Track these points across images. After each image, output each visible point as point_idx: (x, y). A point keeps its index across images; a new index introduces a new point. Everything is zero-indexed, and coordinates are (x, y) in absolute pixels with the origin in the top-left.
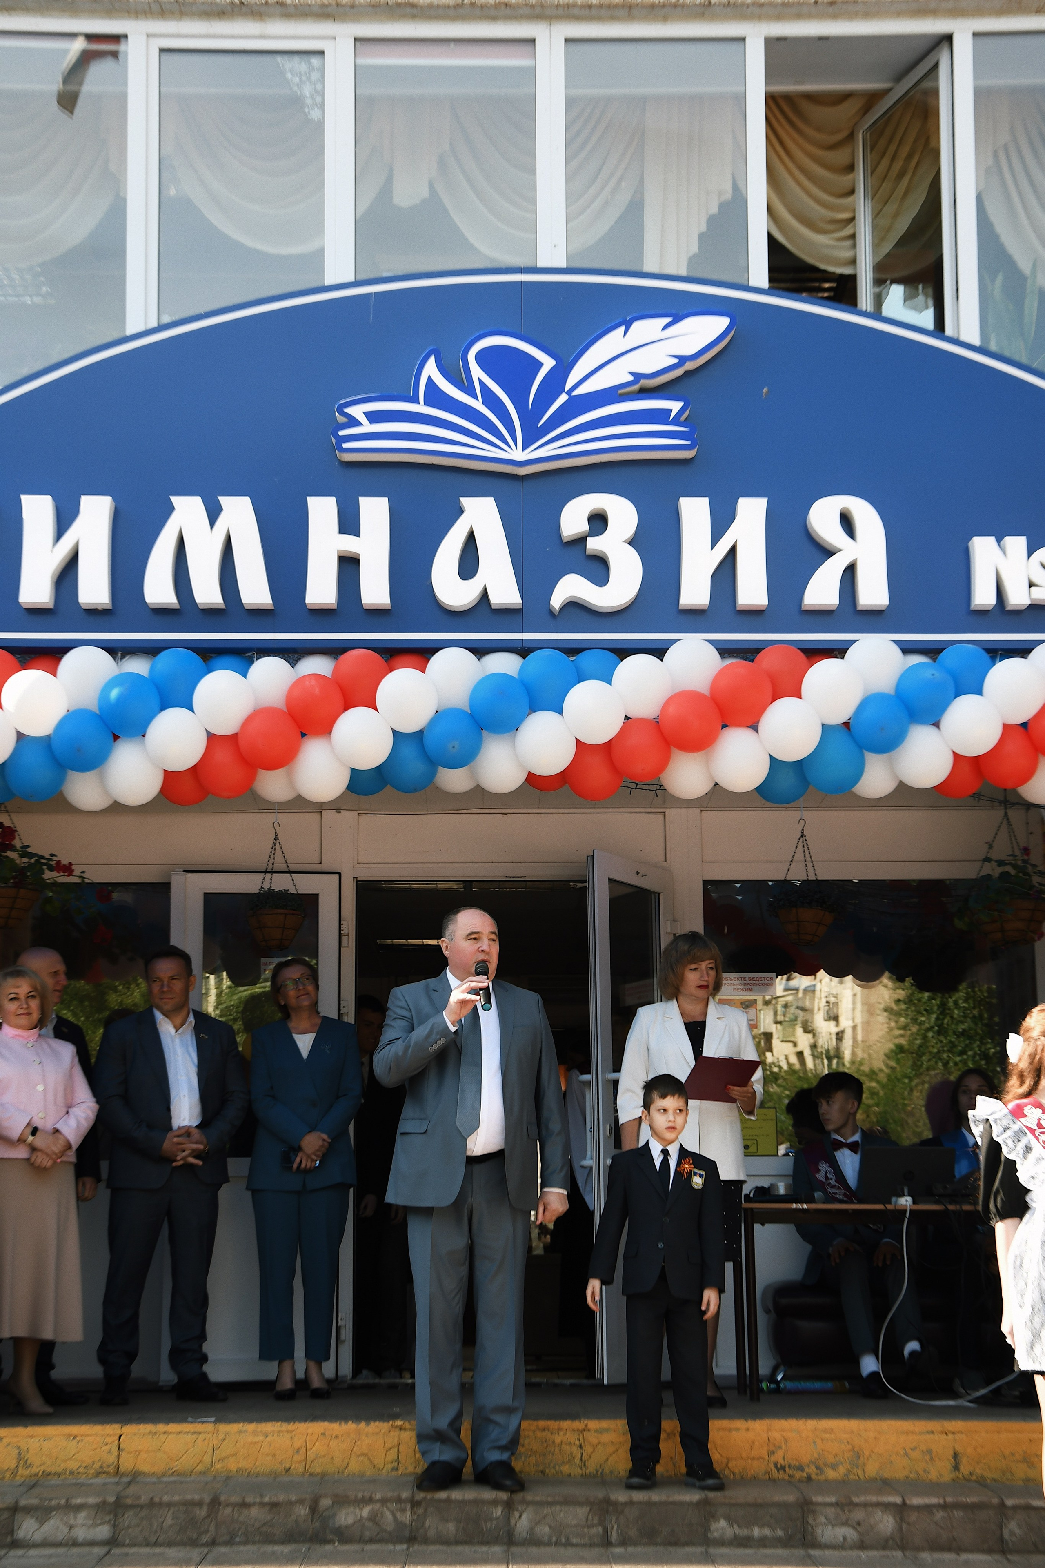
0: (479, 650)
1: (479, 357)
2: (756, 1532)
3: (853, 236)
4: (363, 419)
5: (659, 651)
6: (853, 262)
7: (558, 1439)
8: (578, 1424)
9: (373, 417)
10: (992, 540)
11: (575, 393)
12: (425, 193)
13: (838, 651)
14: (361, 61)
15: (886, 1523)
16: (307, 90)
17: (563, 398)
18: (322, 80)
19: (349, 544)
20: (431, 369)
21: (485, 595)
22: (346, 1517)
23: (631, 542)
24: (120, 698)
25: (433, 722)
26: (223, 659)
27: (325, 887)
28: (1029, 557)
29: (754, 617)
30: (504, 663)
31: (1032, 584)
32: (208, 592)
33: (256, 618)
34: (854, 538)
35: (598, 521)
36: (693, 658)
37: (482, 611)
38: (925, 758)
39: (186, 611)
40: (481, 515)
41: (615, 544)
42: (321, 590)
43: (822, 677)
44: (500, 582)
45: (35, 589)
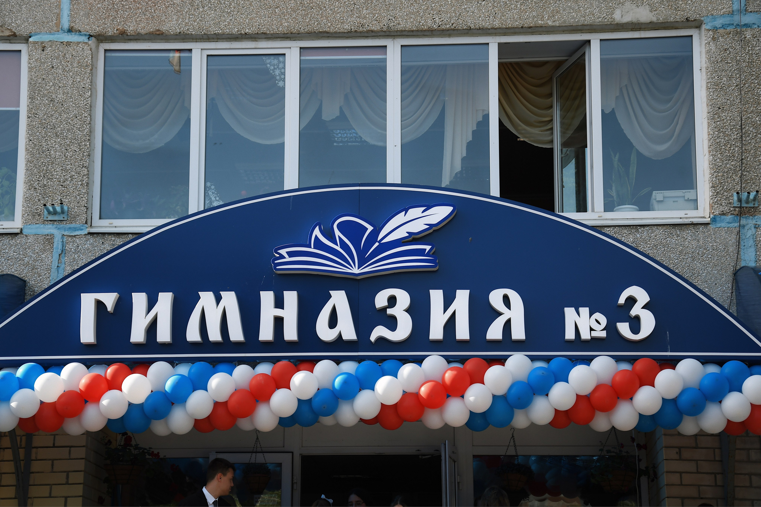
0: (338, 361)
1: (339, 226)
3: (552, 129)
4: (286, 255)
5: (419, 361)
6: (552, 142)
9: (291, 254)
10: (573, 309)
11: (383, 241)
12: (337, 113)
13: (501, 361)
14: (302, 58)
16: (277, 72)
17: (377, 244)
18: (284, 68)
19: (279, 312)
20: (317, 232)
21: (340, 335)
23: (407, 311)
24: (176, 386)
25: (316, 395)
26: (221, 366)
27: (285, 459)
28: (590, 316)
29: (463, 345)
30: (349, 367)
31: (591, 329)
32: (215, 335)
33: (237, 346)
34: (510, 309)
35: (392, 301)
36: (434, 364)
37: (339, 343)
38: (541, 411)
39: (205, 344)
40: (339, 299)
41: (399, 311)
42: (266, 333)
43: (493, 373)
44: (347, 329)
45: (138, 335)
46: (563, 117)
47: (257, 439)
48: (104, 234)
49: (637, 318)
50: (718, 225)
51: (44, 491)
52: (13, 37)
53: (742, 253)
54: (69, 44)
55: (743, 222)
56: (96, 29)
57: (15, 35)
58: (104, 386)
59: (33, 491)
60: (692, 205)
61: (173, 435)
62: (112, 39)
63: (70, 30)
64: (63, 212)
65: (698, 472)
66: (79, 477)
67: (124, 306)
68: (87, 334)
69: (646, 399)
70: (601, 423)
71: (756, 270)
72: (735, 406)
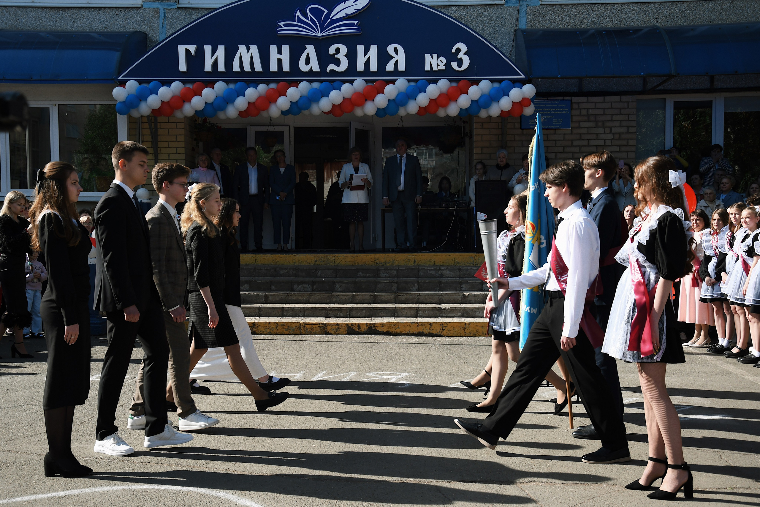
0: (310, 82)
1: (310, 10)
2: (368, 275)
4: (283, 26)
5: (351, 82)
7: (329, 258)
8: (334, 255)
9: (285, 25)
10: (429, 55)
11: (333, 18)
13: (393, 82)
15: (395, 273)
17: (330, 20)
19: (280, 56)
20: (298, 13)
21: (311, 69)
22: (282, 272)
23: (345, 56)
25: (300, 99)
26: (251, 85)
27: (285, 129)
28: (438, 59)
29: (374, 74)
30: (316, 85)
31: (438, 65)
32: (247, 68)
33: (259, 74)
34: (397, 54)
35: (338, 51)
36: (359, 83)
37: (311, 73)
38: (412, 107)
39: (242, 73)
40: (310, 49)
41: (342, 56)
42: (273, 67)
43: (389, 88)
44: (315, 65)
45: (208, 67)
47: (271, 119)
48: (186, 8)
49: (461, 59)
50: (509, 5)
51: (166, 145)
53: (519, 20)
55: (521, 3)
58: (192, 94)
59: (160, 144)
61: (228, 119)
65: (490, 135)
66: (182, 138)
67: (200, 52)
68: (183, 67)
69: (464, 101)
70: (441, 113)
71: (523, 31)
72: (505, 103)
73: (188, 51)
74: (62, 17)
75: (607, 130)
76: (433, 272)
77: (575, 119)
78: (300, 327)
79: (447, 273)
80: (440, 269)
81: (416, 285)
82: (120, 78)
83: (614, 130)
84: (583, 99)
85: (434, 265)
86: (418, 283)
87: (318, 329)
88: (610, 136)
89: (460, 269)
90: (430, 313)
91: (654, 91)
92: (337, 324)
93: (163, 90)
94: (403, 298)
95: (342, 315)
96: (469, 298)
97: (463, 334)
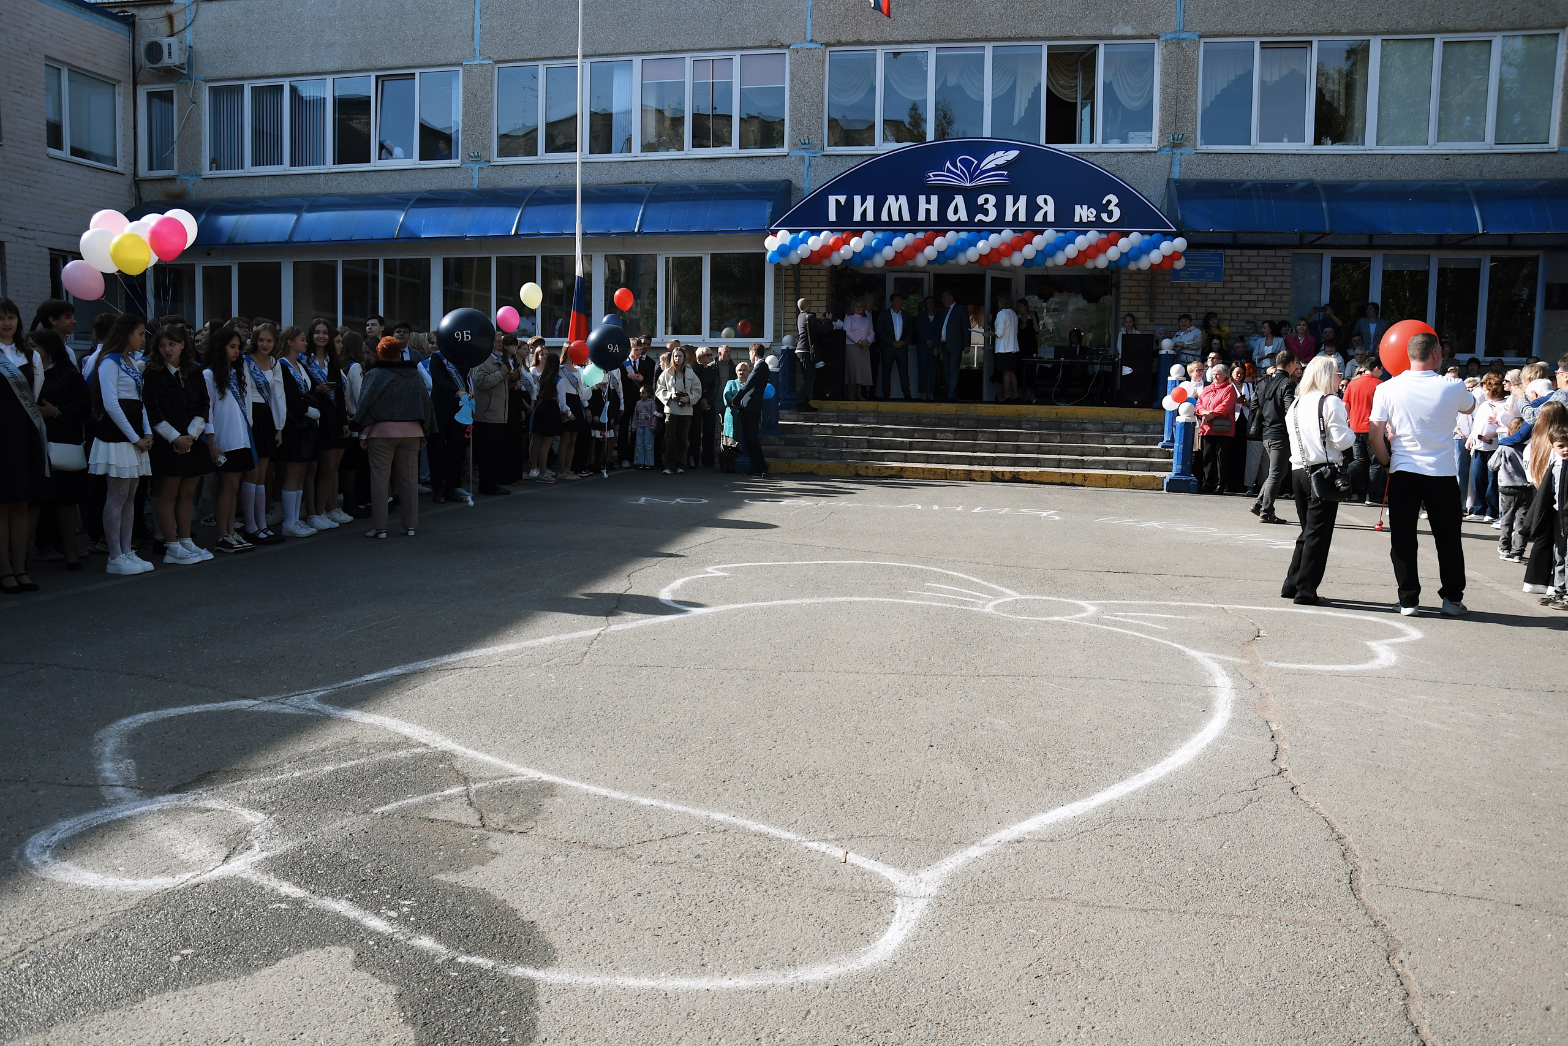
0: (958, 231)
1: (959, 161)
2: (1009, 426)
3: (1076, 91)
4: (932, 176)
5: (999, 232)
6: (1076, 98)
7: (970, 408)
9: (934, 176)
10: (1079, 206)
11: (983, 169)
12: (956, 82)
13: (1041, 233)
14: (938, 54)
15: (1037, 424)
16: (923, 62)
17: (979, 171)
18: (927, 59)
19: (928, 206)
20: (948, 164)
21: (959, 218)
22: (924, 421)
23: (994, 206)
24: (876, 244)
25: (946, 249)
26: (899, 234)
27: (925, 276)
28: (1088, 210)
29: (1022, 224)
30: (963, 235)
31: (1088, 217)
32: (895, 218)
33: (907, 224)
34: (1047, 205)
35: (987, 201)
36: (1007, 234)
37: (959, 222)
38: (1060, 259)
39: (891, 222)
40: (959, 200)
41: (990, 207)
42: (922, 217)
43: (1037, 239)
44: (963, 216)
45: (857, 217)
46: (1083, 84)
47: (915, 267)
48: (831, 156)
49: (1112, 210)
50: (1162, 153)
52: (782, 46)
53: (1172, 169)
54: (811, 49)
55: (1175, 151)
56: (826, 40)
57: (782, 45)
58: (841, 243)
60: (1149, 140)
61: (873, 267)
62: (833, 45)
63: (811, 41)
64: (809, 143)
65: (1138, 286)
67: (850, 203)
68: (832, 217)
69: (1113, 253)
70: (1090, 264)
71: (1176, 181)
72: (1155, 256)
73: (837, 201)
74: (712, 167)
75: (1261, 285)
76: (1076, 425)
77: (1228, 272)
78: (946, 473)
79: (1090, 426)
80: (1082, 422)
81: (1058, 437)
82: (772, 228)
83: (1268, 285)
84: (1237, 252)
85: (1077, 418)
86: (1061, 435)
87: (963, 476)
88: (1264, 291)
89: (1103, 423)
90: (1073, 465)
91: (1312, 245)
92: (982, 471)
93: (812, 240)
94: (1046, 449)
95: (985, 463)
96: (1111, 452)
97: (1105, 485)
